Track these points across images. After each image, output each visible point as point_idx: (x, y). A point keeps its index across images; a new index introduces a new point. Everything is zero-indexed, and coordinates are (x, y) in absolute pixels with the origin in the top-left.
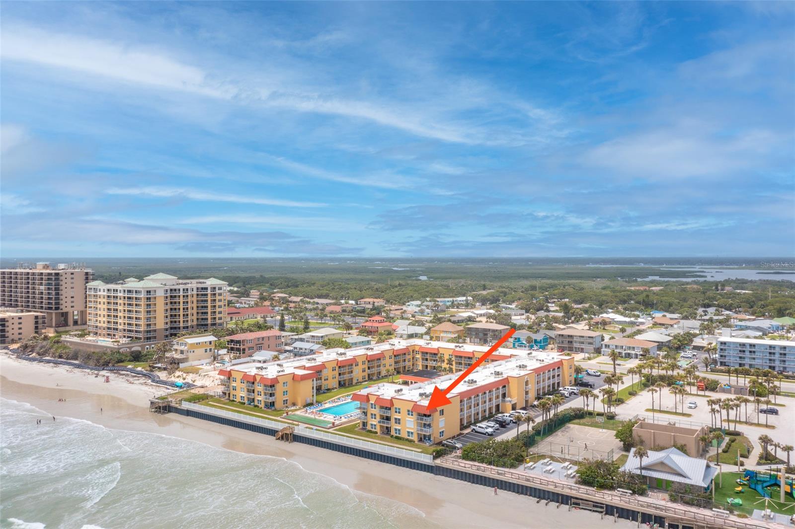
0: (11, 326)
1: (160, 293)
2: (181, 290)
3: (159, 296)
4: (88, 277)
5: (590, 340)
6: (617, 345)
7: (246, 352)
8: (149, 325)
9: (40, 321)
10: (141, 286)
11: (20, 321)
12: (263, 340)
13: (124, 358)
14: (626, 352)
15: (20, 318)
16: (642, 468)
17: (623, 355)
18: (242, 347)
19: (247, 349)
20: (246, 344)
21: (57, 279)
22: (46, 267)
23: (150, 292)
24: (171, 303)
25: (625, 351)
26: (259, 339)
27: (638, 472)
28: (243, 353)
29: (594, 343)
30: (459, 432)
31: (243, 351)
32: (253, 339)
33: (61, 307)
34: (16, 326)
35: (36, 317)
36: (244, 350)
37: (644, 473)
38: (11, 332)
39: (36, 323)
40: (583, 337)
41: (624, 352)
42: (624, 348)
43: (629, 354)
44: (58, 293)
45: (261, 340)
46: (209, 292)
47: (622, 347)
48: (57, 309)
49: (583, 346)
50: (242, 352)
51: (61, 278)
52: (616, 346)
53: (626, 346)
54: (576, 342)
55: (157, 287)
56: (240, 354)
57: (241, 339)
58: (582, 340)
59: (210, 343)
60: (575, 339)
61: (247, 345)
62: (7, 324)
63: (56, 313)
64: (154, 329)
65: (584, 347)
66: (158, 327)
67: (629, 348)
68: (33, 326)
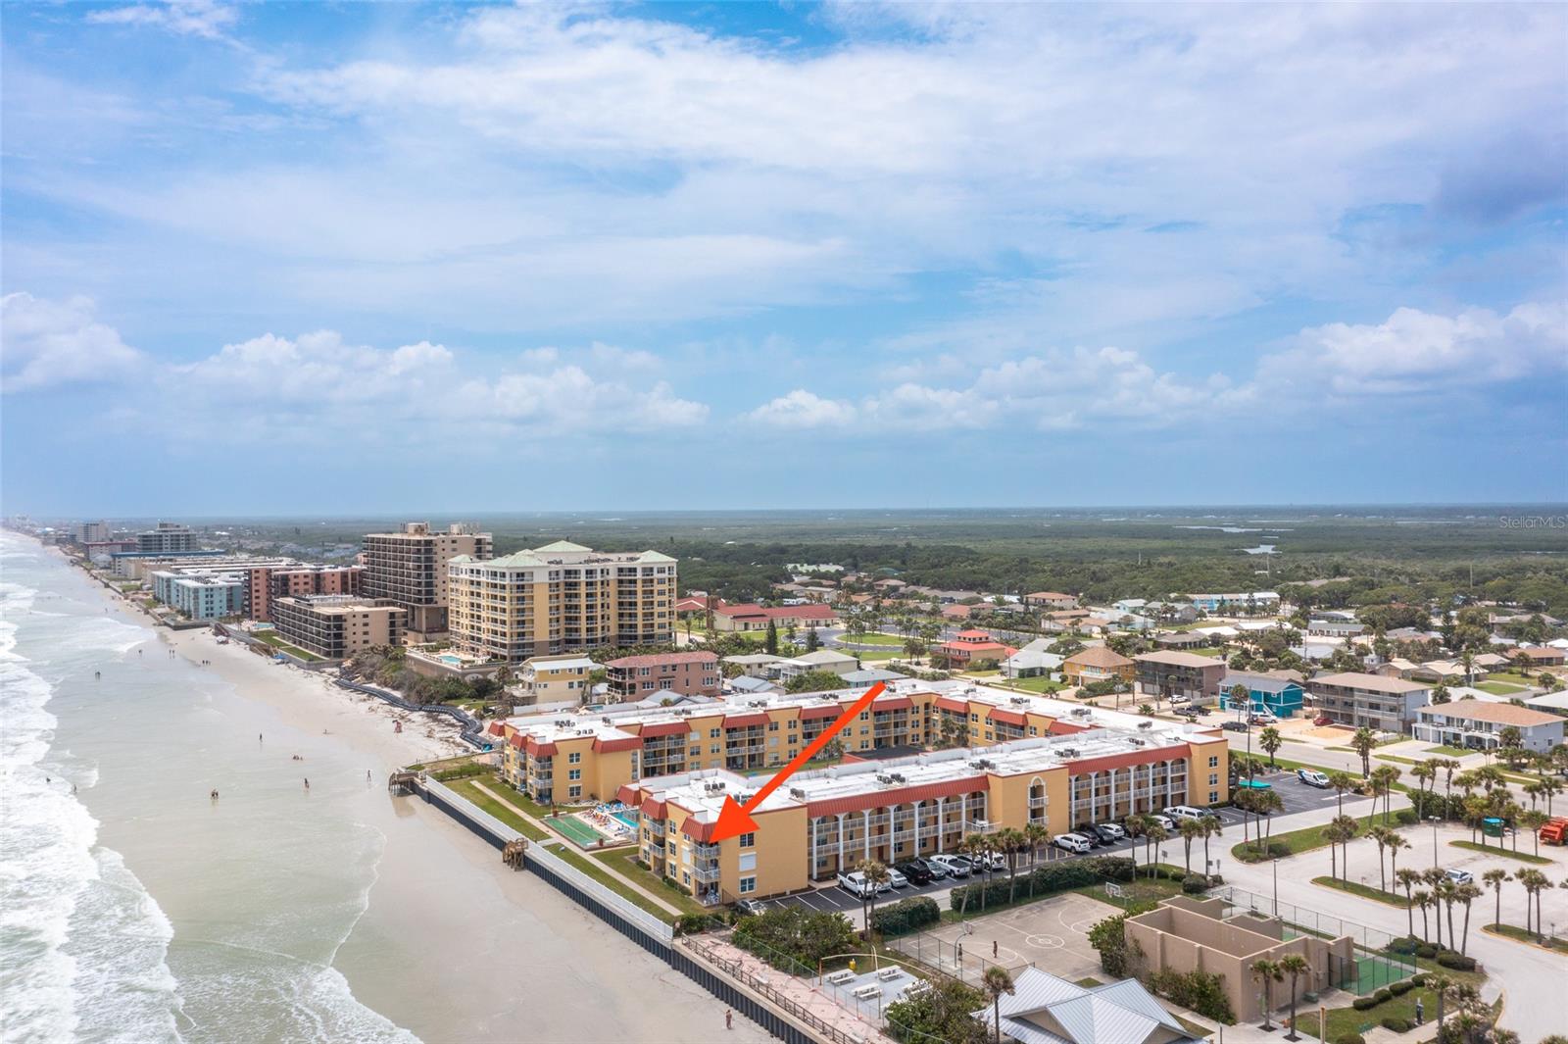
0: (351, 629)
1: (541, 578)
2: (583, 573)
3: (538, 584)
4: (480, 548)
5: (1393, 702)
6: (1450, 715)
7: (637, 690)
8: (521, 635)
9: (399, 621)
10: (505, 566)
11: (366, 620)
12: (674, 670)
13: (462, 691)
14: (1470, 733)
15: (366, 616)
17: (1463, 740)
18: (628, 681)
19: (638, 687)
20: (636, 675)
21: (429, 551)
22: (420, 530)
23: (523, 574)
24: (567, 595)
25: (1466, 730)
26: (665, 667)
28: (630, 693)
29: (1403, 709)
30: (804, 883)
31: (630, 688)
32: (652, 668)
33: (436, 598)
34: (360, 629)
35: (392, 615)
36: (632, 687)
38: (351, 638)
39: (392, 624)
40: (1377, 693)
41: (1464, 735)
42: (1466, 723)
43: (1480, 741)
44: (431, 574)
45: (669, 669)
46: (639, 576)
47: (1463, 721)
48: (428, 601)
49: (1376, 714)
50: (627, 691)
51: (435, 549)
52: (1448, 719)
53: (1471, 720)
54: (1361, 704)
55: (535, 567)
56: (624, 694)
57: (627, 667)
58: (1374, 699)
59: (580, 671)
60: (1357, 696)
61: (639, 678)
62: (345, 625)
63: (427, 609)
64: (531, 641)
65: (1380, 717)
66: (537, 639)
67: (1479, 725)
68: (386, 630)
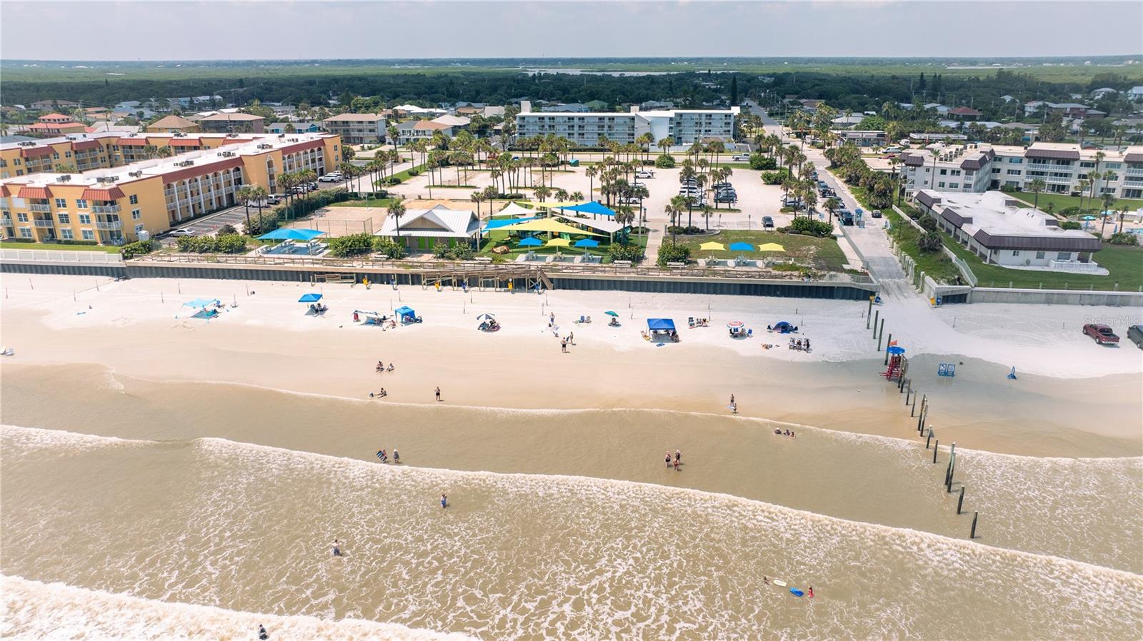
5: (371, 127)
16: (399, 229)
27: (395, 234)
29: (377, 130)
37: (402, 233)
40: (361, 122)
49: (362, 135)
58: (360, 126)
60: (352, 127)
